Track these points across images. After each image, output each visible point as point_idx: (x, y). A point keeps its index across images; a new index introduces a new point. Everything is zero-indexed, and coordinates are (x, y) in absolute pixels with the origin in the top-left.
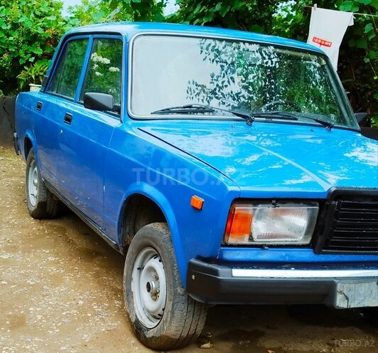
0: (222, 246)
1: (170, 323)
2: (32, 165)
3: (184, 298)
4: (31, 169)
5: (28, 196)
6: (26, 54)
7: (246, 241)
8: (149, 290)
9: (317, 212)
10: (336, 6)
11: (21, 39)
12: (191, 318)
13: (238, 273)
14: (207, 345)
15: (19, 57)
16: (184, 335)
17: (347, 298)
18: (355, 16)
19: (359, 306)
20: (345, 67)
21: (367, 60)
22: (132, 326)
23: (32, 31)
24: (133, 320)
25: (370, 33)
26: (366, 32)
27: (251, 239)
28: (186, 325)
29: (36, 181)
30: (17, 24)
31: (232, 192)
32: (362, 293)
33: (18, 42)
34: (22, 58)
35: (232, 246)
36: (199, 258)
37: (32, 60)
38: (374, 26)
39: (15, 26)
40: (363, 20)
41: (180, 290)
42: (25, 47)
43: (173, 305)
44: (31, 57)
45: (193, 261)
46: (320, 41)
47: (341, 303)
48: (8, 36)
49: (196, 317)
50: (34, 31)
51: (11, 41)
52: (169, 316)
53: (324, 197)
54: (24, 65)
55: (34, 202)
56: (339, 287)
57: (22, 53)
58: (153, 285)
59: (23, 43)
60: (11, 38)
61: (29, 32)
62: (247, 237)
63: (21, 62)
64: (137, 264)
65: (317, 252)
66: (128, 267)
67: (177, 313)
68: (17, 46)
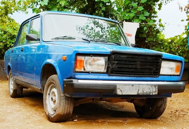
0: (74, 72)
1: (59, 108)
2: (11, 77)
3: (64, 98)
4: (10, 79)
5: (10, 90)
6: (10, 43)
7: (83, 70)
8: (52, 100)
9: (107, 59)
10: (132, 21)
11: (8, 37)
12: (67, 106)
13: (80, 81)
14: (76, 120)
15: (7, 44)
16: (65, 113)
17: (121, 91)
18: (139, 24)
19: (126, 94)
20: (139, 45)
21: (147, 42)
22: (47, 116)
23: (12, 34)
24: (47, 114)
25: (146, 30)
26: (144, 30)
27: (84, 69)
28: (66, 109)
29: (13, 83)
30: (6, 32)
31: (75, 51)
32: (127, 89)
33: (6, 38)
34: (9, 44)
35: (78, 72)
36: (67, 79)
37: (12, 45)
38: (147, 28)
39: (5, 33)
40: (143, 26)
41: (62, 95)
42: (10, 40)
43: (60, 101)
44: (12, 44)
45: (65, 80)
46: (127, 34)
47: (119, 93)
48: (2, 36)
49: (69, 106)
50: (13, 34)
51: (4, 38)
52: (59, 105)
53: (109, 54)
54: (9, 47)
55: (12, 91)
56: (118, 87)
57: (8, 43)
58: (54, 98)
59: (9, 39)
60: (3, 37)
61: (11, 34)
62: (83, 69)
63: (8, 46)
64: (48, 93)
65: (109, 75)
66: (45, 95)
67: (62, 104)
68: (6, 40)
